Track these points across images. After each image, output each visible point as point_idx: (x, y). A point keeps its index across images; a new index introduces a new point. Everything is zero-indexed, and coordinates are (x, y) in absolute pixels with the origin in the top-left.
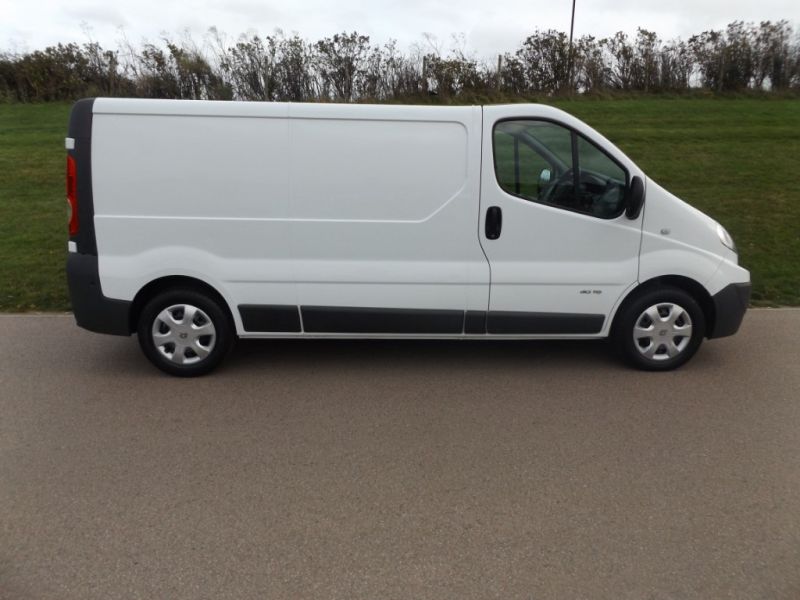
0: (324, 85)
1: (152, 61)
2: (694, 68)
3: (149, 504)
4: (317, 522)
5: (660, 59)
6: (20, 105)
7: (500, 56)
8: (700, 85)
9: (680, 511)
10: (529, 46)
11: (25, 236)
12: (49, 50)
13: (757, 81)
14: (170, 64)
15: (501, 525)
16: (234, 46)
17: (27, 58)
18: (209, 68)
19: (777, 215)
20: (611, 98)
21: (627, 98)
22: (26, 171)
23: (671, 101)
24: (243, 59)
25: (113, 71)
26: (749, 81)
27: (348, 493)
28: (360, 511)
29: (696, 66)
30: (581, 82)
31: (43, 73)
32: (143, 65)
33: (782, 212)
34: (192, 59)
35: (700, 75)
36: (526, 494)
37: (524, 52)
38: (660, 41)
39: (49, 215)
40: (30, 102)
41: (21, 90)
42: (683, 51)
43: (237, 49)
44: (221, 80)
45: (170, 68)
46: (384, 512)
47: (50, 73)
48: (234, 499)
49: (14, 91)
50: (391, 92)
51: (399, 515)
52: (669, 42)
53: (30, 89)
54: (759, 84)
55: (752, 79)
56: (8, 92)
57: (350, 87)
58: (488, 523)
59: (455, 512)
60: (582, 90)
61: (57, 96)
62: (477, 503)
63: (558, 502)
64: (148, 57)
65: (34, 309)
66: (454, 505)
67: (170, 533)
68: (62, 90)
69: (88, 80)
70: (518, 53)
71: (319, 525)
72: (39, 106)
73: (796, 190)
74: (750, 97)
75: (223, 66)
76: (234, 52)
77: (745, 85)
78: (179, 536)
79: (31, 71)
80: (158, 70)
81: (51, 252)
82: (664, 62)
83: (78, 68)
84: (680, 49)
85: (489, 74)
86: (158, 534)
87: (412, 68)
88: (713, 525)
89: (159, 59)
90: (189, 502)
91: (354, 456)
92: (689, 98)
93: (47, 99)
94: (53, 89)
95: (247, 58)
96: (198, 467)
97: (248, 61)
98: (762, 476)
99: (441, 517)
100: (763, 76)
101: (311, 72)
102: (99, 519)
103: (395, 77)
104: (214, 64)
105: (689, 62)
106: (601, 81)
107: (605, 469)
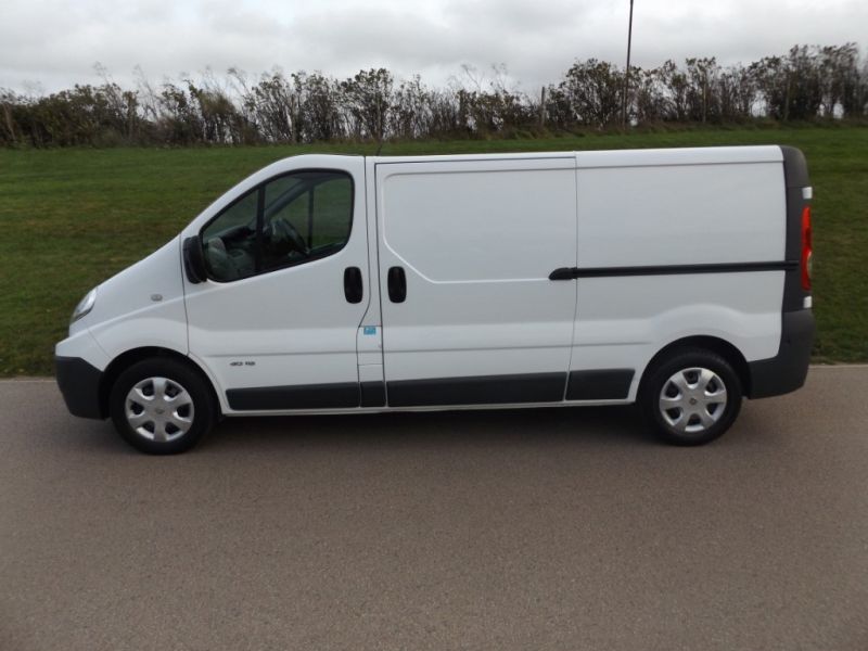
0: (356, 123)
1: (172, 102)
2: (757, 95)
3: (90, 601)
4: (266, 623)
5: (719, 88)
6: (34, 151)
7: (543, 89)
8: (764, 114)
9: (674, 611)
10: (572, 77)
11: (23, 294)
12: (63, 94)
13: (826, 108)
14: (192, 105)
15: (469, 627)
16: (257, 85)
17: (43, 102)
18: (233, 108)
19: (840, 259)
20: (665, 131)
21: (682, 131)
22: (32, 223)
23: (730, 133)
24: (268, 98)
25: (132, 113)
26: (818, 108)
27: (309, 588)
28: (317, 609)
29: (759, 94)
30: (634, 114)
31: (59, 118)
32: (163, 107)
33: (846, 255)
34: (214, 99)
35: (764, 104)
36: (505, 589)
37: (568, 84)
38: (720, 68)
39: (51, 270)
40: (46, 148)
41: (36, 135)
42: (744, 78)
43: (260, 88)
44: (246, 120)
45: (193, 108)
46: (343, 611)
47: (67, 116)
48: (183, 595)
49: (29, 136)
50: (427, 129)
51: (359, 615)
52: (728, 68)
53: (45, 133)
54: (829, 112)
55: (822, 107)
56: (23, 137)
57: (383, 124)
58: (455, 625)
59: (420, 612)
60: (634, 122)
61: (73, 140)
62: (447, 601)
63: (538, 600)
64: (168, 98)
65: (23, 374)
66: (422, 604)
67: (105, 635)
68: (78, 134)
69: (106, 123)
70: (561, 86)
71: (268, 627)
72: (55, 151)
73: (864, 230)
74: (819, 126)
75: (247, 104)
76: (258, 92)
77: (815, 113)
78: (114, 639)
79: (46, 116)
80: (179, 111)
81: (48, 311)
82: (724, 89)
83: (96, 111)
84: (740, 75)
85: (532, 107)
86: (91, 637)
87: (448, 103)
88: (708, 629)
89: (180, 99)
90: (133, 598)
91: (325, 544)
92: (750, 129)
93: (63, 144)
94: (69, 133)
95: (272, 97)
96: (153, 556)
97: (273, 101)
98: (776, 568)
99: (404, 618)
100: (834, 102)
101: (340, 110)
102: (33, 619)
103: (430, 113)
104: (238, 105)
105: (751, 89)
106: (655, 113)
107: (600, 561)
